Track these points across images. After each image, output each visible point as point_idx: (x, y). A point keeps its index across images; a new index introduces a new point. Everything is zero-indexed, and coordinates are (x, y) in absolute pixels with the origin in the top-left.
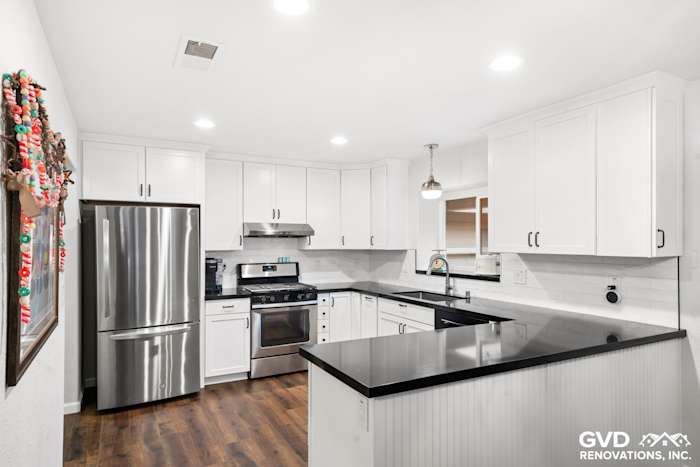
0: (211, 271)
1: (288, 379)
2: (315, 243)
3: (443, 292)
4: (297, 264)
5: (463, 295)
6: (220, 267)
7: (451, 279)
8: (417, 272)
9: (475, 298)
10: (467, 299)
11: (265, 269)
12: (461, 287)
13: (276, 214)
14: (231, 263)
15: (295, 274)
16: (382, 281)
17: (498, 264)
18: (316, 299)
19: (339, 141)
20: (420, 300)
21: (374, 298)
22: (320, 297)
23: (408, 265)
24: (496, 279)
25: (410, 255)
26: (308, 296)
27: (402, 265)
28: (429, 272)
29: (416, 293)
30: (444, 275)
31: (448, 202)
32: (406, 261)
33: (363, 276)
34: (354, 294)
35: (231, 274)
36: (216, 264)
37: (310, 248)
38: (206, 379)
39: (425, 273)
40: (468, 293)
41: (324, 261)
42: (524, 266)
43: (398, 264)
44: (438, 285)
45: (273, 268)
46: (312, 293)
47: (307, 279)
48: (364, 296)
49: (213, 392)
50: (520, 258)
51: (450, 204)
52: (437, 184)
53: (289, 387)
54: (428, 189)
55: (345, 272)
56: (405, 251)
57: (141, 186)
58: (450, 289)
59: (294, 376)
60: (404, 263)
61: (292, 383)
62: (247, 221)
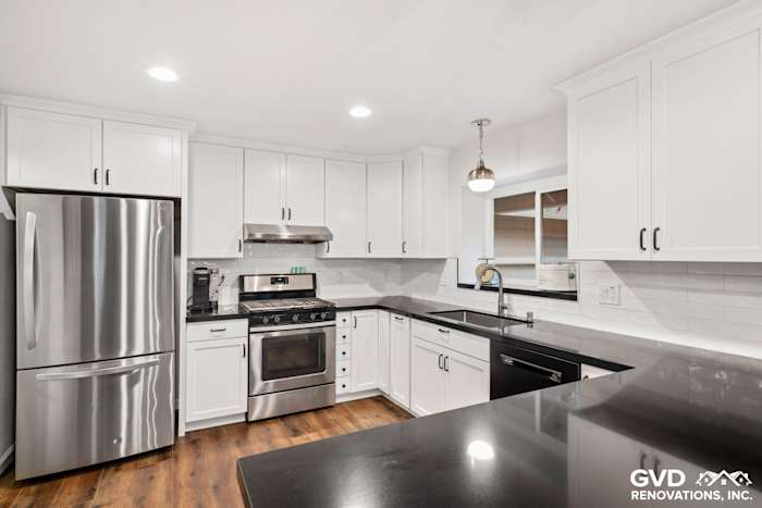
0: (201, 284)
1: (295, 422)
2: (334, 250)
3: (495, 311)
4: (314, 275)
5: (524, 317)
6: (214, 279)
7: (506, 296)
8: (460, 286)
9: (539, 321)
10: (529, 323)
11: (275, 281)
12: (519, 307)
13: (286, 213)
14: (231, 275)
15: (311, 287)
16: (416, 296)
17: (572, 277)
18: (334, 319)
19: (360, 112)
20: (464, 323)
21: (406, 319)
22: (340, 316)
23: (448, 276)
24: (572, 296)
25: (450, 268)
26: (323, 315)
27: (440, 277)
28: (477, 287)
29: (458, 313)
30: (496, 290)
31: (496, 200)
32: (446, 269)
33: (393, 289)
34: (382, 312)
35: (232, 287)
36: (208, 276)
37: (329, 255)
38: (187, 424)
39: (472, 287)
40: (530, 315)
41: (346, 271)
42: (615, 280)
43: (435, 275)
44: (487, 303)
45: (284, 281)
46: (328, 312)
47: (326, 294)
48: (393, 315)
49: (194, 442)
50: (608, 268)
51: (500, 204)
52: (489, 171)
53: (295, 436)
54: (477, 177)
55: (372, 285)
56: (444, 260)
57: (96, 170)
58: (504, 308)
59: (303, 417)
60: (443, 274)
61: (299, 428)
62: (248, 221)
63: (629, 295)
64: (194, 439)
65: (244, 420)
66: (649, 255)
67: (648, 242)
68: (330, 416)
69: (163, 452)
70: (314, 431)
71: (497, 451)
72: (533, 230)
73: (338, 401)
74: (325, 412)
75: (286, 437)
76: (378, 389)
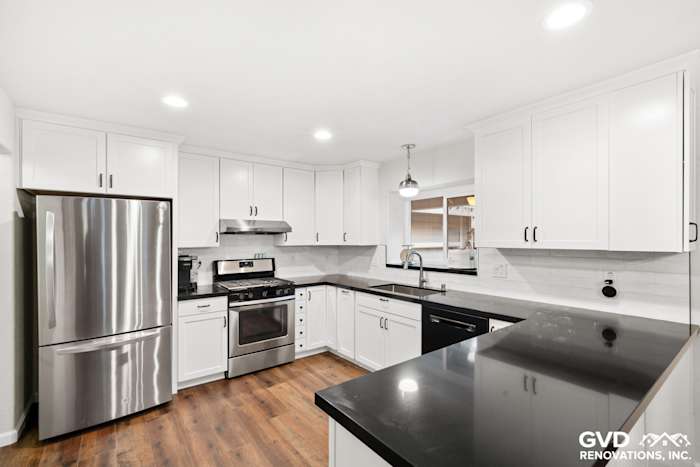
0: (185, 268)
1: (266, 376)
2: (291, 240)
3: (417, 284)
4: (273, 260)
5: (439, 288)
6: (195, 264)
7: (425, 272)
8: (388, 266)
9: (449, 290)
10: (443, 292)
11: (242, 265)
12: (434, 281)
13: (254, 211)
14: (207, 261)
15: (271, 269)
16: (350, 274)
17: (472, 259)
18: (293, 294)
19: (323, 135)
20: (393, 293)
21: (351, 292)
22: (298, 291)
23: (379, 259)
24: (472, 272)
25: (379, 252)
26: (286, 292)
27: (371, 260)
28: (406, 266)
29: (389, 286)
30: (418, 268)
31: (412, 202)
32: (376, 254)
33: (333, 269)
34: (329, 287)
35: (207, 270)
36: (191, 262)
37: (286, 244)
38: (179, 384)
39: (401, 267)
40: (443, 286)
41: (297, 256)
42: (503, 260)
43: (368, 258)
44: (411, 278)
45: (250, 264)
46: (289, 288)
47: (283, 274)
48: (340, 290)
49: (187, 397)
50: (499, 253)
51: (416, 204)
52: (414, 182)
53: (270, 386)
54: (406, 186)
55: (317, 266)
56: (375, 247)
57: (101, 175)
58: (424, 281)
59: (272, 371)
60: (374, 257)
61: (271, 380)
62: (223, 217)
63: (513, 271)
64: (186, 394)
65: (224, 377)
66: (529, 245)
67: (530, 236)
68: (292, 369)
69: (164, 407)
70: (283, 381)
71: (419, 385)
72: (441, 223)
73: (296, 357)
74: (288, 367)
75: (263, 387)
76: (326, 347)
